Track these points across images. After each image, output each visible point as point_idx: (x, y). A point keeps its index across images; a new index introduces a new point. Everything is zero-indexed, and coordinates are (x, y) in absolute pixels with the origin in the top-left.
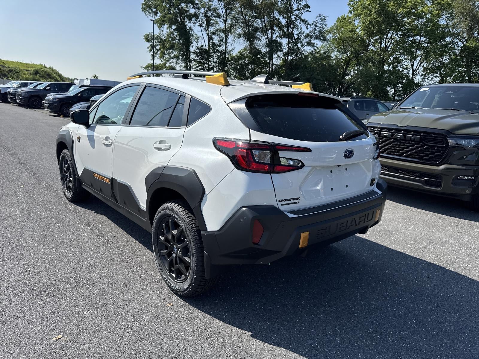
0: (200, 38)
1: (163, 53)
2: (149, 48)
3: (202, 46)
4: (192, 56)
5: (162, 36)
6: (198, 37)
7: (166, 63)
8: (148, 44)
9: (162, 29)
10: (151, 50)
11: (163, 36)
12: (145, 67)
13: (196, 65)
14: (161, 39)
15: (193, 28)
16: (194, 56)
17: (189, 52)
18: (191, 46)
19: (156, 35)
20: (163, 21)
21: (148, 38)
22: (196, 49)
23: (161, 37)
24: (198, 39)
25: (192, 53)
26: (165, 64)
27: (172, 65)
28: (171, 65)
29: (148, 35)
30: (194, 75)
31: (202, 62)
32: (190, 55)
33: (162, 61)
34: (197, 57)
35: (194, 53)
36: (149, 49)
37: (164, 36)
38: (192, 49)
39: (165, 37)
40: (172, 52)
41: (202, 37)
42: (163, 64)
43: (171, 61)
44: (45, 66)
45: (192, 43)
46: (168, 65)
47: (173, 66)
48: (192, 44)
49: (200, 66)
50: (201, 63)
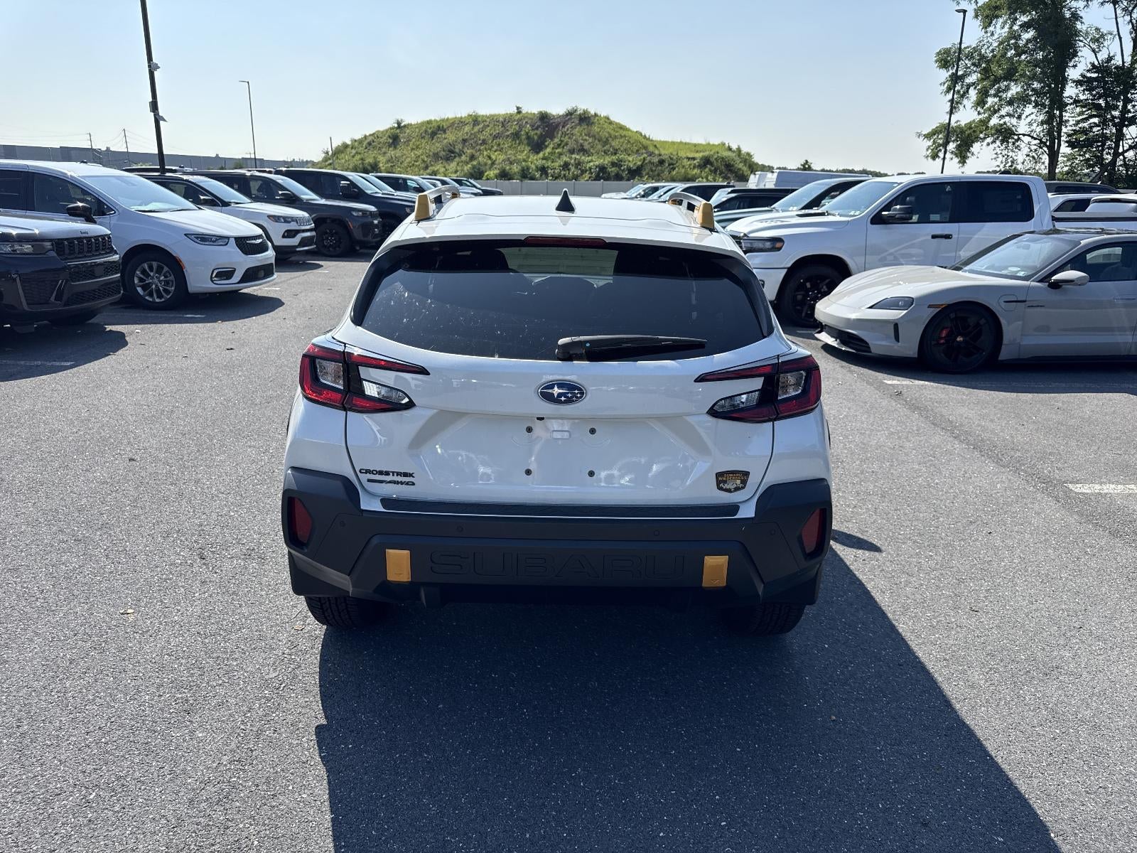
0: (1110, 36)
1: (983, 94)
2: (944, 83)
3: (1110, 59)
4: (1070, 91)
5: (986, 47)
6: (1103, 36)
7: (989, 119)
8: (945, 74)
9: (991, 28)
10: (949, 89)
11: (988, 47)
12: (928, 134)
13: (1081, 113)
14: (982, 57)
15: (1081, 14)
16: (1077, 91)
17: (1063, 81)
18: (1071, 64)
19: (970, 46)
20: (997, 8)
21: (945, 60)
22: (1088, 71)
23: (983, 51)
24: (1101, 40)
25: (1074, 81)
26: (984, 123)
27: (1005, 123)
28: (1002, 122)
29: (947, 52)
30: (1067, 145)
31: (1103, 105)
32: (1063, 89)
33: (979, 113)
34: (1086, 93)
35: (1078, 83)
36: (946, 85)
37: (991, 48)
38: (1073, 73)
39: (993, 51)
40: (1007, 88)
41: (1115, 32)
42: (981, 121)
43: (1003, 112)
44: (729, 146)
45: (1075, 54)
46: (994, 121)
47: (1009, 124)
48: (1077, 59)
49: (1091, 116)
50: (1098, 107)
